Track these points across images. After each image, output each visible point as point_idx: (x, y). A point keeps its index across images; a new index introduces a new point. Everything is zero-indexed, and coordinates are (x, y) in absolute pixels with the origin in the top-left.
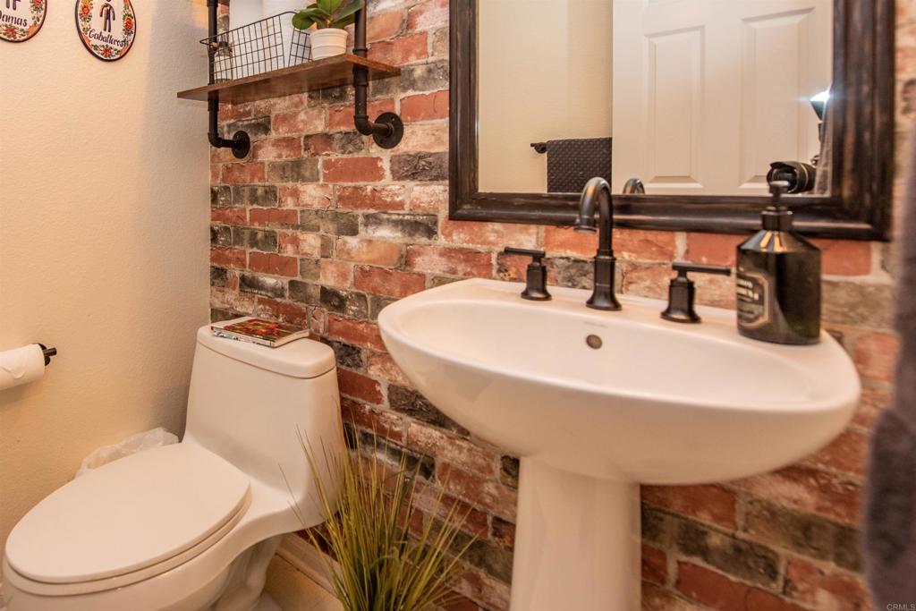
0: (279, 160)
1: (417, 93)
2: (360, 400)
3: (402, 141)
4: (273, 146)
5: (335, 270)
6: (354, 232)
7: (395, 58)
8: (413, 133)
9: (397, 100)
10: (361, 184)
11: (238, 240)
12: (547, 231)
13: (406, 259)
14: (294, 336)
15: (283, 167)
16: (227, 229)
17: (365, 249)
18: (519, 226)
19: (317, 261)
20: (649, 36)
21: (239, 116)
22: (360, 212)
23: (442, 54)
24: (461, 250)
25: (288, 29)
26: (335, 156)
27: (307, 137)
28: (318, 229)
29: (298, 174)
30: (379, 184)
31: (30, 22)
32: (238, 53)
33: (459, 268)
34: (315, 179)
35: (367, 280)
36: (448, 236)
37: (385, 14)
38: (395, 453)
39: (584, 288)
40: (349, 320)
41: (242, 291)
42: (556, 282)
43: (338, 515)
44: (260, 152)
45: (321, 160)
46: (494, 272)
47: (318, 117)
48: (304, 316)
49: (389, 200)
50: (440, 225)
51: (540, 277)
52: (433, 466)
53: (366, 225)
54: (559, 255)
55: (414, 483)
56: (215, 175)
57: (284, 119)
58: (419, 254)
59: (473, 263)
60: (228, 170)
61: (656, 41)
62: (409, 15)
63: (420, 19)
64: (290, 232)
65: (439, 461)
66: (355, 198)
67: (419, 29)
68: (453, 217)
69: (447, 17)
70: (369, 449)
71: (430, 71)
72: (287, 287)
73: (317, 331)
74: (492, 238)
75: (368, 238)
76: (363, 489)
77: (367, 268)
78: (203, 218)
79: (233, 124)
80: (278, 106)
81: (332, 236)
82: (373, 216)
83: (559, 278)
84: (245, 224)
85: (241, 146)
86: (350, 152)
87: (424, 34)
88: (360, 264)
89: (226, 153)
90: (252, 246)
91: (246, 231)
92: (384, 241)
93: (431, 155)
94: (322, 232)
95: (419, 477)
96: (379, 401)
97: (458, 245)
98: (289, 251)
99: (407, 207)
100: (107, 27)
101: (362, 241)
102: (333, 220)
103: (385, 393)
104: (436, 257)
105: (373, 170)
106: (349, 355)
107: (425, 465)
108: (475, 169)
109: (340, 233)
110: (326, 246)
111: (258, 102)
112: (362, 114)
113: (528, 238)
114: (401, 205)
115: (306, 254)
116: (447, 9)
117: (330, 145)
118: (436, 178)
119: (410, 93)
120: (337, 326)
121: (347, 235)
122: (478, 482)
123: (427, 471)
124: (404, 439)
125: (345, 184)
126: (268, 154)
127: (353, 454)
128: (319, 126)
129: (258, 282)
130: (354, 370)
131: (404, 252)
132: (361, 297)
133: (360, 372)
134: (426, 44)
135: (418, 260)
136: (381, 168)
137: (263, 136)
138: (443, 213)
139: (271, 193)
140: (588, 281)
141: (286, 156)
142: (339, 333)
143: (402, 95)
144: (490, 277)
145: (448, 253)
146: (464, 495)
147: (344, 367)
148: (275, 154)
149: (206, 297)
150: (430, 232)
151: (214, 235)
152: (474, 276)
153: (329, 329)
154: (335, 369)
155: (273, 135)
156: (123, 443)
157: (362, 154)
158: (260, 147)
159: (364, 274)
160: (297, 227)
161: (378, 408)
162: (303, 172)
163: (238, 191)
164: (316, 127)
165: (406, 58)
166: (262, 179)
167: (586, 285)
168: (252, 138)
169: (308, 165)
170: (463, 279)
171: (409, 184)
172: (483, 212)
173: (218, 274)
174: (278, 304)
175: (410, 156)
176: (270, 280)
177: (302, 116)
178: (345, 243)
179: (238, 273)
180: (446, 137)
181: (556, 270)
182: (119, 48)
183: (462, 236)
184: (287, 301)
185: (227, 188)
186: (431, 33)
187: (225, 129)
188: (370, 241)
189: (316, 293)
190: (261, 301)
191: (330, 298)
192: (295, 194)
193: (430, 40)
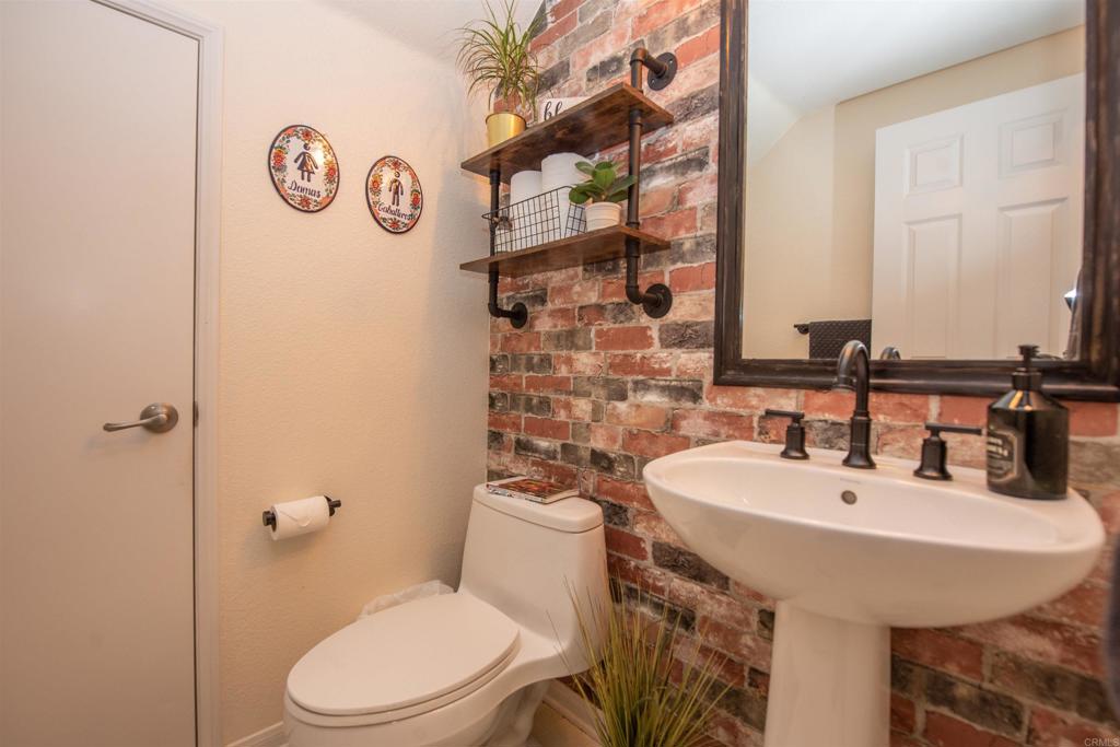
0: (553, 330)
1: (686, 265)
2: (626, 557)
3: (671, 311)
4: (549, 316)
5: (604, 433)
6: (623, 397)
7: (665, 233)
8: (681, 303)
9: (665, 272)
10: (632, 351)
11: (515, 405)
12: (806, 395)
13: (672, 423)
14: (565, 494)
15: (558, 337)
16: (504, 395)
17: (633, 414)
18: (780, 390)
19: (588, 425)
20: (909, 223)
21: (518, 289)
22: (629, 378)
23: (711, 228)
24: (724, 414)
25: (564, 204)
26: (608, 325)
27: (581, 308)
28: (590, 396)
29: (572, 342)
30: (648, 352)
31: (323, 194)
32: (517, 227)
33: (722, 431)
34: (587, 347)
35: (635, 442)
36: (712, 400)
37: (657, 191)
38: (658, 607)
39: (841, 449)
40: (617, 480)
41: (517, 453)
42: (814, 444)
43: (602, 664)
44: (537, 322)
45: (593, 330)
46: (755, 435)
47: (592, 289)
48: (574, 477)
49: (657, 366)
50: (704, 389)
51: (799, 436)
52: (693, 619)
53: (635, 391)
54: (817, 418)
55: (674, 635)
56: (494, 344)
57: (562, 291)
58: (685, 418)
59: (735, 426)
60: (507, 339)
61: (914, 228)
62: (680, 191)
63: (690, 195)
64: (563, 397)
65: (699, 614)
66: (625, 365)
67: (688, 205)
68: (717, 382)
69: (715, 193)
70: (633, 603)
71: (698, 244)
72: (559, 449)
73: (587, 491)
74: (754, 402)
75: (637, 402)
76: (627, 641)
77: (635, 432)
78: (482, 385)
79: (513, 297)
80: (554, 279)
81: (603, 401)
82: (642, 382)
83: (817, 439)
84: (521, 390)
85: (519, 317)
86: (621, 322)
87: (693, 209)
88: (629, 428)
89: (505, 323)
90: (527, 411)
91: (523, 397)
92: (652, 406)
93: (697, 324)
94: (593, 398)
95: (679, 630)
96: (644, 558)
97: (722, 409)
98: (562, 416)
99: (674, 374)
100: (396, 201)
101: (631, 405)
102: (603, 386)
103: (649, 549)
104: (700, 421)
105: (642, 338)
106: (616, 514)
107: (685, 618)
108: (738, 337)
109: (610, 398)
110: (597, 412)
111: (535, 276)
112: (633, 284)
113: (788, 401)
114: (668, 372)
115: (578, 418)
116: (715, 186)
117: (603, 315)
118: (702, 346)
119: (679, 265)
120: (606, 486)
121: (617, 400)
122: (737, 634)
123: (688, 622)
124: (666, 593)
125: (616, 352)
126: (544, 324)
127: (618, 608)
128: (593, 298)
129: (532, 444)
130: (621, 528)
131: (670, 416)
132: (629, 459)
133: (626, 530)
134: (695, 219)
135: (684, 423)
136: (651, 337)
137: (539, 308)
138: (708, 379)
139: (546, 361)
140: (845, 443)
141: (562, 326)
142: (607, 493)
143: (672, 268)
144: (750, 439)
145: (711, 417)
146: (722, 647)
147: (611, 525)
148: (550, 324)
149: (483, 458)
150: (695, 397)
151: (492, 401)
152: (736, 438)
153: (598, 489)
154: (602, 527)
155: (550, 306)
156: (401, 593)
157: (632, 324)
158: (537, 318)
159: (632, 436)
160: (570, 393)
161: (643, 564)
162: (576, 341)
163: (515, 360)
164: (590, 299)
165: (676, 232)
166: (538, 347)
167: (844, 447)
168: (530, 309)
169: (582, 334)
170: (724, 441)
171: (677, 351)
172: (746, 378)
173: (495, 438)
174: (550, 466)
175: (678, 325)
176: (543, 444)
177: (577, 288)
178: (614, 408)
179: (513, 437)
180: (712, 306)
181: (814, 432)
182: (406, 221)
183: (725, 400)
184: (559, 463)
185: (505, 357)
186: (699, 208)
187: (505, 301)
188: (638, 406)
189: (586, 455)
190: (534, 463)
191: (600, 460)
192: (569, 361)
193: (699, 215)
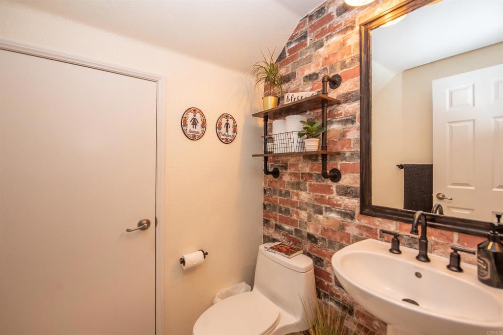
0: (291, 181)
1: (347, 162)
2: (324, 280)
3: (341, 180)
4: (289, 175)
5: (313, 227)
6: (321, 213)
7: (338, 148)
8: (345, 178)
9: (339, 164)
10: (324, 195)
11: (274, 210)
12: (400, 224)
13: (342, 227)
14: (297, 253)
15: (293, 184)
16: (270, 205)
17: (325, 221)
18: (388, 221)
19: (306, 222)
21: (276, 162)
22: (323, 206)
23: (357, 149)
24: (365, 227)
26: (313, 182)
27: (302, 174)
28: (307, 210)
29: (299, 187)
30: (331, 196)
33: (364, 234)
34: (305, 190)
35: (326, 233)
36: (359, 220)
37: (334, 130)
38: (338, 303)
39: (416, 249)
40: (319, 247)
41: (276, 230)
42: (404, 245)
43: (314, 327)
44: (284, 177)
45: (308, 183)
46: (378, 237)
47: (307, 166)
48: (300, 243)
49: (335, 202)
50: (356, 215)
52: (353, 310)
53: (326, 211)
54: (405, 234)
56: (265, 183)
57: (293, 165)
58: (348, 226)
59: (370, 233)
60: (271, 182)
62: (344, 132)
63: (348, 134)
64: (295, 209)
65: (356, 309)
66: (321, 200)
67: (347, 138)
68: (361, 213)
69: (359, 135)
70: (326, 300)
71: (352, 154)
72: (294, 231)
73: (306, 251)
74: (378, 223)
75: (327, 216)
77: (326, 228)
78: (261, 199)
79: (273, 165)
80: (291, 160)
81: (312, 213)
82: (329, 208)
83: (405, 243)
84: (277, 204)
85: (276, 173)
86: (319, 182)
87: (350, 140)
88: (323, 226)
89: (271, 176)
90: (280, 213)
91: (277, 207)
92: (333, 219)
93: (352, 187)
94: (308, 211)
95: (348, 315)
96: (331, 282)
97: (363, 224)
98: (295, 217)
99: (343, 207)
100: (227, 131)
101: (324, 217)
102: (312, 207)
103: (333, 278)
104: (354, 228)
105: (328, 190)
106: (319, 261)
108: (371, 196)
109: (315, 212)
110: (310, 217)
111: (282, 158)
113: (392, 226)
114: (340, 205)
115: (302, 219)
116: (359, 132)
117: (311, 178)
118: (355, 197)
119: (344, 162)
120: (314, 249)
121: (318, 214)
123: (350, 312)
124: (341, 298)
125: (318, 194)
126: (286, 178)
127: (320, 301)
128: (307, 170)
129: (282, 227)
130: (321, 268)
131: (341, 224)
132: (324, 239)
133: (323, 269)
134: (351, 144)
135: (347, 228)
136: (332, 190)
137: (284, 171)
138: (357, 211)
139: (287, 193)
140: (417, 246)
141: (294, 180)
142: (314, 252)
143: (341, 163)
144: (377, 239)
145: (359, 227)
146: (365, 324)
147: (316, 266)
148: (289, 178)
149: (261, 230)
150: (352, 217)
151: (265, 207)
152: (370, 238)
153: (311, 250)
154: (313, 269)
155: (289, 171)
157: (324, 183)
158: (283, 175)
159: (325, 230)
160: (298, 208)
161: (331, 284)
162: (300, 187)
163: (274, 191)
164: (306, 170)
165: (342, 148)
166: (284, 187)
167: (416, 247)
168: (280, 171)
169: (303, 185)
170: (366, 239)
171: (344, 197)
172: (374, 213)
173: (266, 222)
174: (290, 237)
175: (344, 186)
176: (287, 227)
177: (300, 165)
178: (317, 217)
179: (274, 223)
180: (359, 181)
181: (404, 240)
183: (365, 221)
184: (294, 236)
185: (270, 189)
186: (352, 140)
187: (270, 166)
188: (327, 218)
189: (306, 235)
190: (283, 235)
191: (310, 237)
192: (297, 195)
193: (352, 142)
